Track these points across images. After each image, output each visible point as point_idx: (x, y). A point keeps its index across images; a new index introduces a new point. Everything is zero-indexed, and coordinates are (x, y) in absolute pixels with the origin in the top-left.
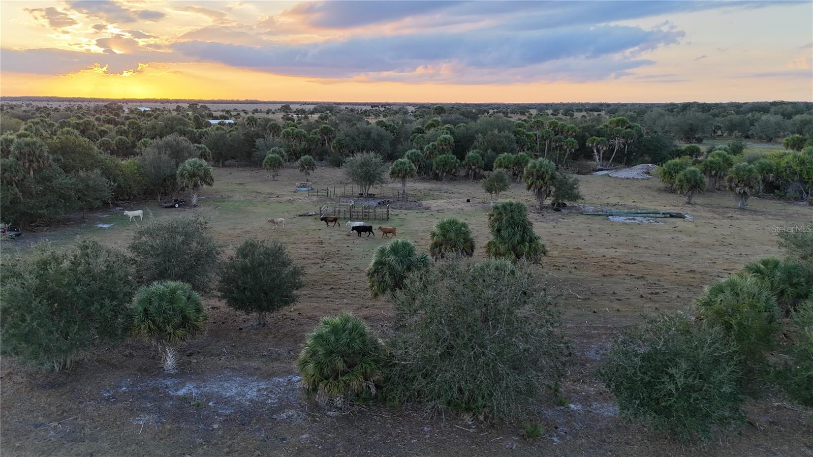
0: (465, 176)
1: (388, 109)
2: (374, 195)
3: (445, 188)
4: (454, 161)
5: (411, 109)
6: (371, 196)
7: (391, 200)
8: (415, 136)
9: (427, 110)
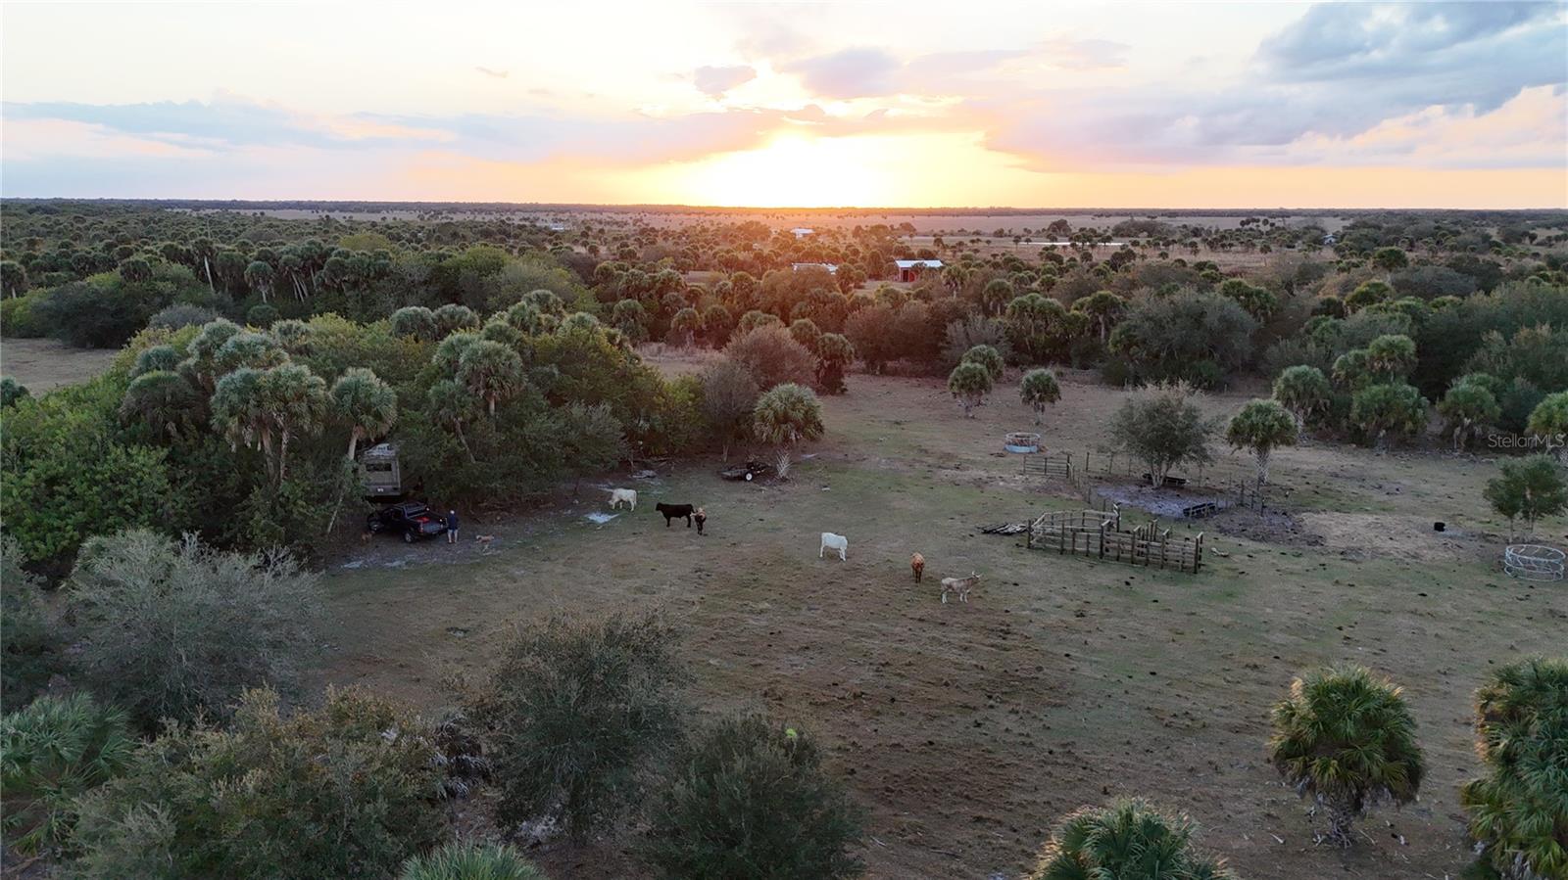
0: (1442, 436)
1: (1278, 228)
2: (1182, 481)
3: (1378, 473)
4: (1410, 402)
5: (1333, 226)
6: (1174, 484)
7: (1221, 504)
8: (1317, 323)
9: (1371, 231)
